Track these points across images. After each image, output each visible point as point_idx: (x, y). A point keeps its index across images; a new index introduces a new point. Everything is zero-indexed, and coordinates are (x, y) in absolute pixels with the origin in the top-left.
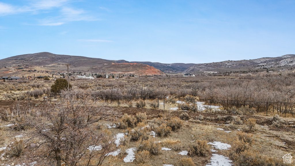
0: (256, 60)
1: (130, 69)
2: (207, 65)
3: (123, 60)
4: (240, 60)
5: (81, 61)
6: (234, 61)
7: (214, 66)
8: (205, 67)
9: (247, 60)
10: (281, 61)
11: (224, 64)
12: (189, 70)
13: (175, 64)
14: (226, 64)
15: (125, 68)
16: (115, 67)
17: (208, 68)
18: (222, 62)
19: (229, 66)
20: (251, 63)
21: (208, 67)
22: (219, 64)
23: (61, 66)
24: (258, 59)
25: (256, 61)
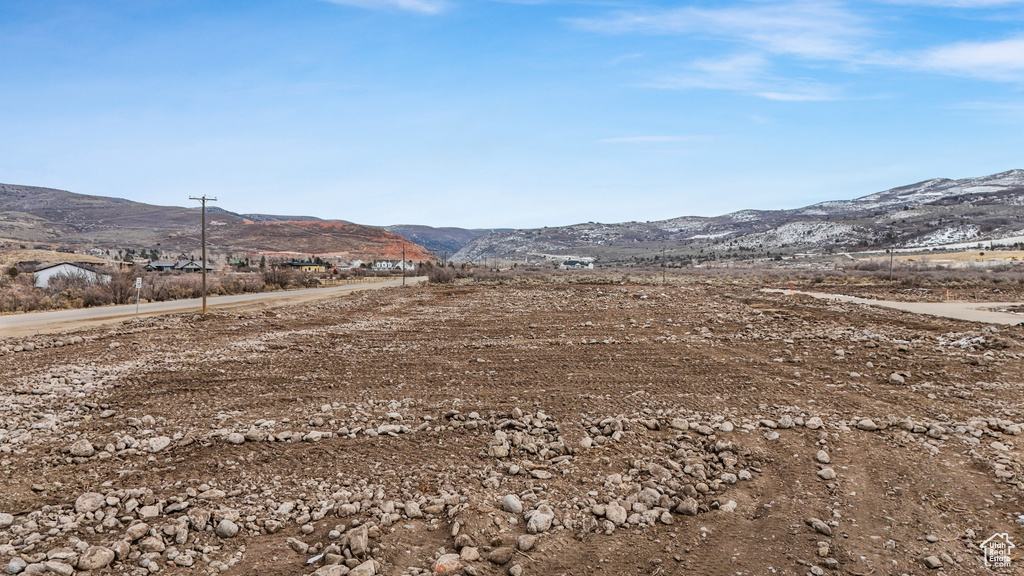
0: (665, 222)
1: (325, 241)
2: (529, 234)
3: (215, 208)
4: (620, 222)
5: (91, 206)
6: (609, 225)
7: (553, 238)
8: (528, 243)
9: (640, 224)
10: (780, 230)
11: (581, 234)
12: (473, 249)
13: (400, 226)
14: (586, 235)
15: (304, 240)
16: (263, 234)
17: (539, 243)
18: (570, 228)
19: (595, 239)
20: (654, 231)
21: (536, 240)
22: (564, 232)
23: (25, 224)
24: (669, 221)
25: (664, 227)
